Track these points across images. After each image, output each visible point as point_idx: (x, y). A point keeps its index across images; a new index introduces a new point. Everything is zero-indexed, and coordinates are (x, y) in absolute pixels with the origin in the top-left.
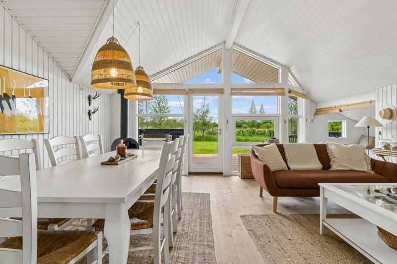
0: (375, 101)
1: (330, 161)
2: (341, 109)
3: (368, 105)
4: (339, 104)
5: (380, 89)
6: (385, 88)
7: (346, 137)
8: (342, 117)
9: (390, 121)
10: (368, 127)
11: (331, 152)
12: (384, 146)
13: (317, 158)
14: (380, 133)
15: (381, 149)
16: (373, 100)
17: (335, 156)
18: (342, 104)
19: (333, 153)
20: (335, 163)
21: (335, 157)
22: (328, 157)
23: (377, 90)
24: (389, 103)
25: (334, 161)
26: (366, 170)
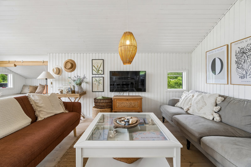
0: (47, 62)
1: (35, 112)
2: (16, 64)
3: (41, 64)
4: (14, 60)
5: (51, 54)
6: (54, 54)
7: (12, 87)
8: (9, 71)
9: (59, 76)
10: (46, 79)
11: (35, 103)
12: (60, 92)
13: (24, 112)
14: (52, 83)
15: (58, 94)
16: (45, 60)
17: (40, 105)
18: (17, 60)
19: (37, 103)
20: (42, 112)
21: (41, 107)
22: (32, 108)
23: (49, 54)
24: (57, 64)
25: (40, 111)
26: (63, 111)
